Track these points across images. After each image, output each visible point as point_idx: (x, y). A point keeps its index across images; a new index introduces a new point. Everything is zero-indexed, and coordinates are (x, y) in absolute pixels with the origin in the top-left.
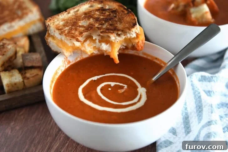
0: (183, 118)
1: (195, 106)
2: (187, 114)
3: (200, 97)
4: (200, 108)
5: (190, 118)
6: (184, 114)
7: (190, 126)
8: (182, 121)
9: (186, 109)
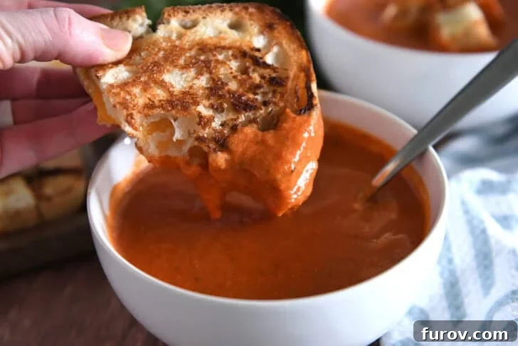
0: (445, 285)
1: (473, 252)
2: (452, 273)
3: (484, 231)
4: (485, 257)
5: (461, 284)
6: (447, 274)
7: (462, 303)
8: (442, 291)
9: (450, 261)
